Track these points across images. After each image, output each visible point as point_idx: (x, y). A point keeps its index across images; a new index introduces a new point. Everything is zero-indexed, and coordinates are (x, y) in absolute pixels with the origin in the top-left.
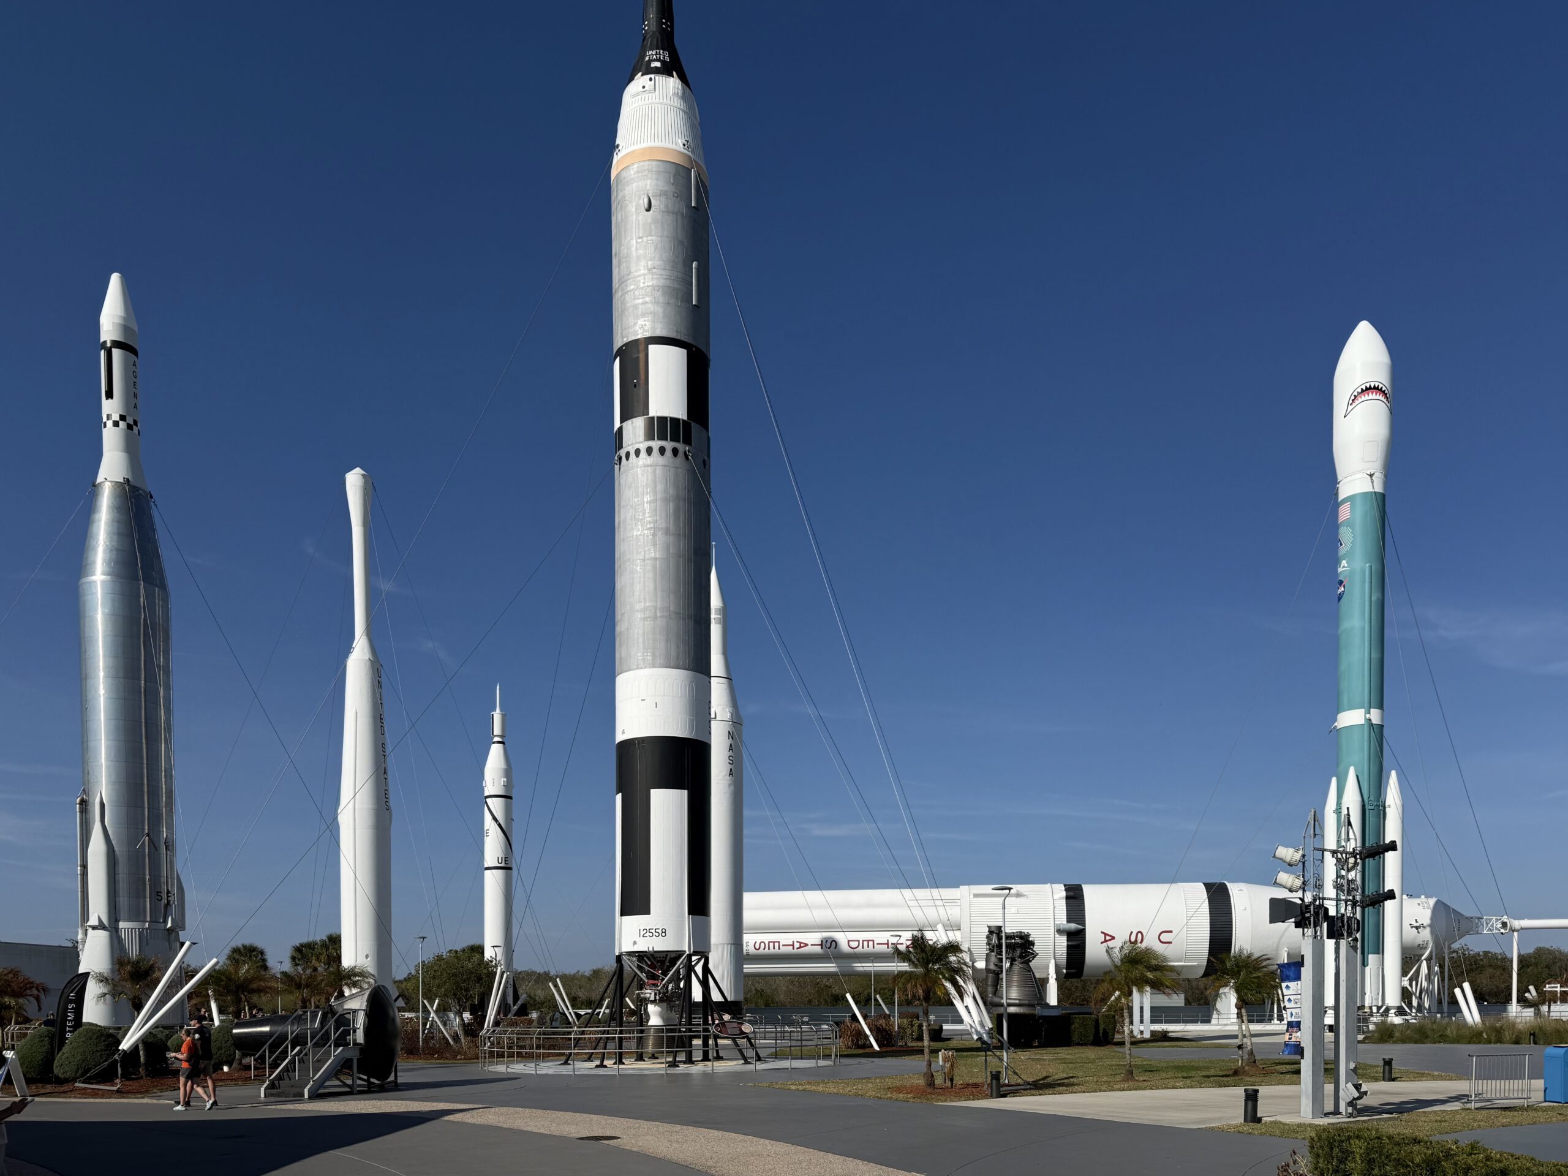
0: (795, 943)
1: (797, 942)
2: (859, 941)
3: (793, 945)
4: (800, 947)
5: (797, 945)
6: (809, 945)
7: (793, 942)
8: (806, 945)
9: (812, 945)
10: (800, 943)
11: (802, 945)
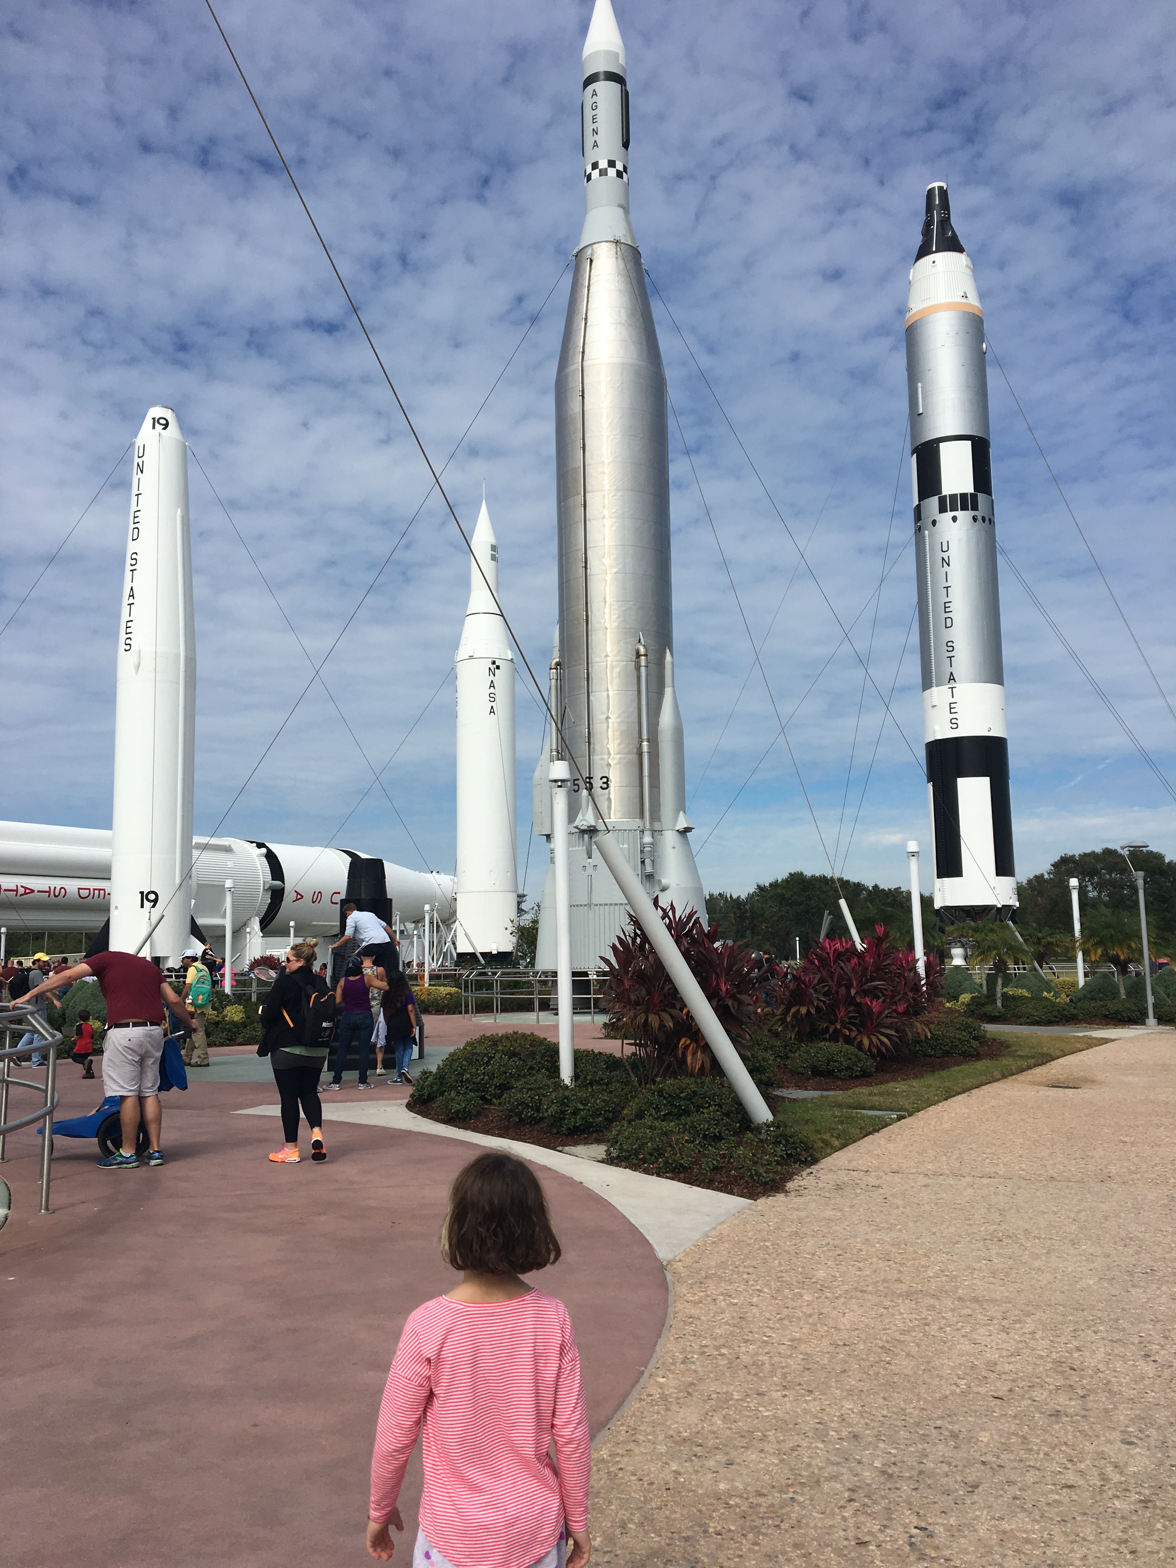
0: (19, 887)
1: (22, 886)
2: (89, 889)
3: (17, 891)
4: (25, 893)
5: (21, 891)
6: (36, 891)
7: (17, 886)
8: (33, 891)
9: (39, 891)
10: (26, 888)
11: (28, 891)
